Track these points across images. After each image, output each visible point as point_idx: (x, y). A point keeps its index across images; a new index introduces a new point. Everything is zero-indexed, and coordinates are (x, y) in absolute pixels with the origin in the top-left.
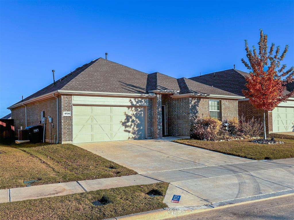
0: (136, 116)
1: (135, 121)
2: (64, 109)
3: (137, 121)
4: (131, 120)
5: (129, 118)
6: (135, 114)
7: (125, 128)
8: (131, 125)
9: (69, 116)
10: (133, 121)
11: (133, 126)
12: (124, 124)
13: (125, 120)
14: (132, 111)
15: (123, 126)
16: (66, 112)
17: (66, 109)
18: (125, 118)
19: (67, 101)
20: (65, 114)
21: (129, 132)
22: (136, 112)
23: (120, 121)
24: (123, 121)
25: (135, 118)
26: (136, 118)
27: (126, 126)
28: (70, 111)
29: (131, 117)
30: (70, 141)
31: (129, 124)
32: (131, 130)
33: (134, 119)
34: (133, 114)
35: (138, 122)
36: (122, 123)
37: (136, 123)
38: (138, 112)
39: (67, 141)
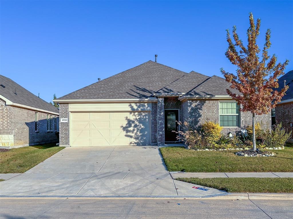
0: (140, 121)
1: (138, 126)
2: (61, 116)
3: (140, 126)
4: (133, 125)
5: (131, 123)
6: (139, 119)
7: (127, 133)
8: (134, 130)
9: (66, 123)
10: (136, 126)
11: (135, 131)
12: (125, 129)
13: (127, 124)
14: (135, 115)
15: (124, 131)
16: (64, 119)
17: (64, 116)
18: (126, 122)
19: (64, 109)
20: (63, 120)
21: (131, 137)
22: (139, 117)
23: (121, 125)
24: (124, 126)
25: (138, 123)
26: (140, 123)
27: (128, 131)
28: (67, 118)
29: (133, 122)
30: (66, 144)
31: (131, 129)
32: (133, 135)
33: (136, 124)
34: (136, 119)
35: (142, 127)
36: (122, 128)
37: (140, 128)
38: (142, 116)
39: (64, 144)
